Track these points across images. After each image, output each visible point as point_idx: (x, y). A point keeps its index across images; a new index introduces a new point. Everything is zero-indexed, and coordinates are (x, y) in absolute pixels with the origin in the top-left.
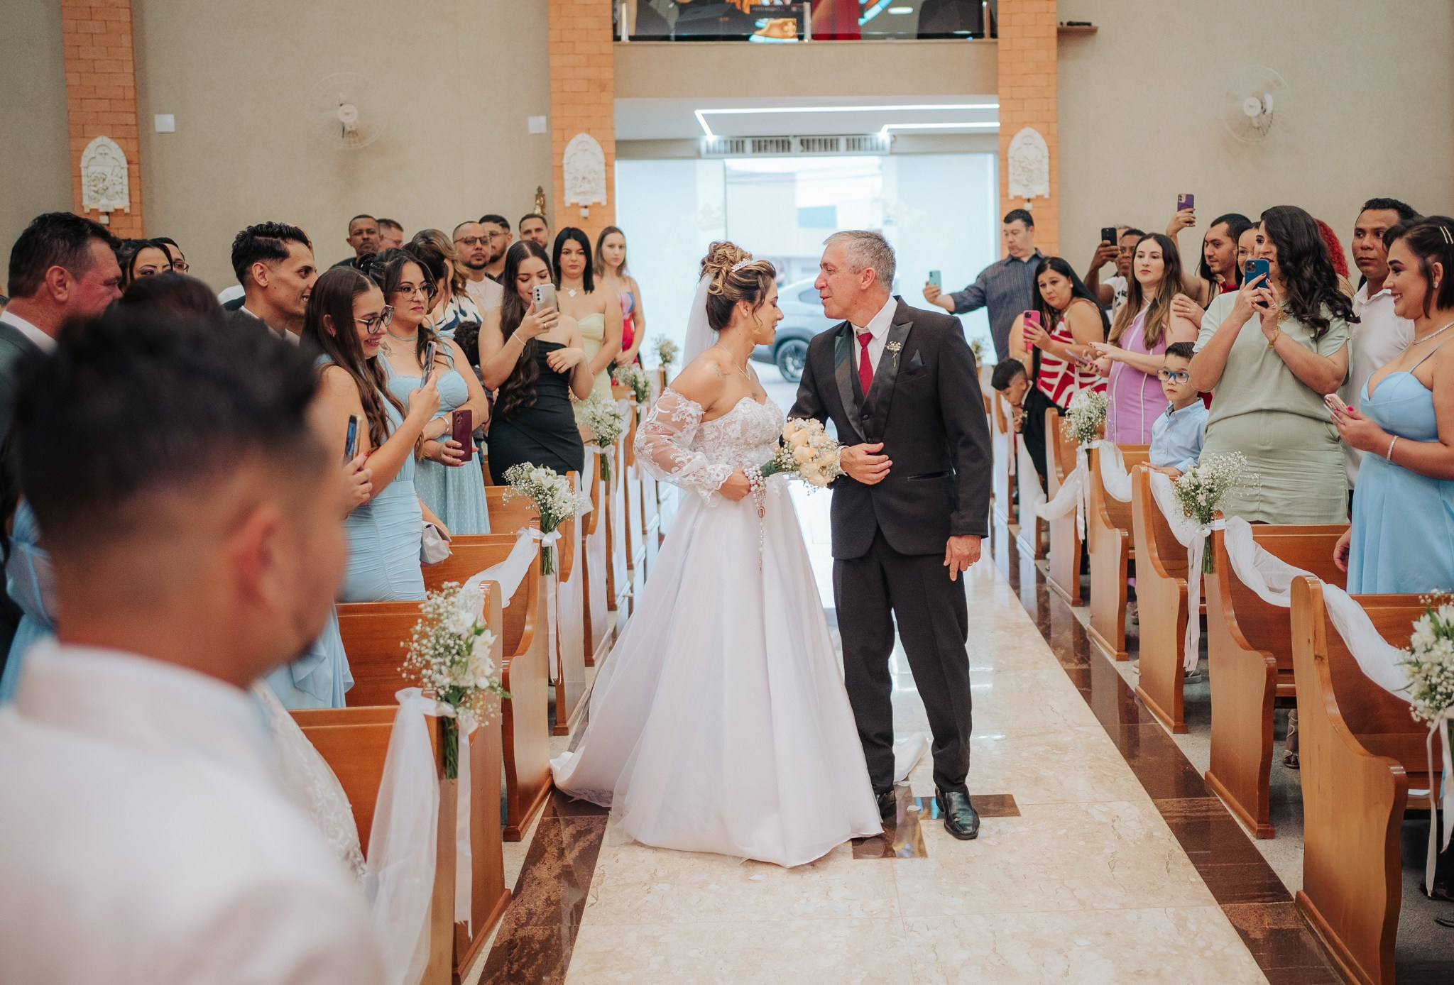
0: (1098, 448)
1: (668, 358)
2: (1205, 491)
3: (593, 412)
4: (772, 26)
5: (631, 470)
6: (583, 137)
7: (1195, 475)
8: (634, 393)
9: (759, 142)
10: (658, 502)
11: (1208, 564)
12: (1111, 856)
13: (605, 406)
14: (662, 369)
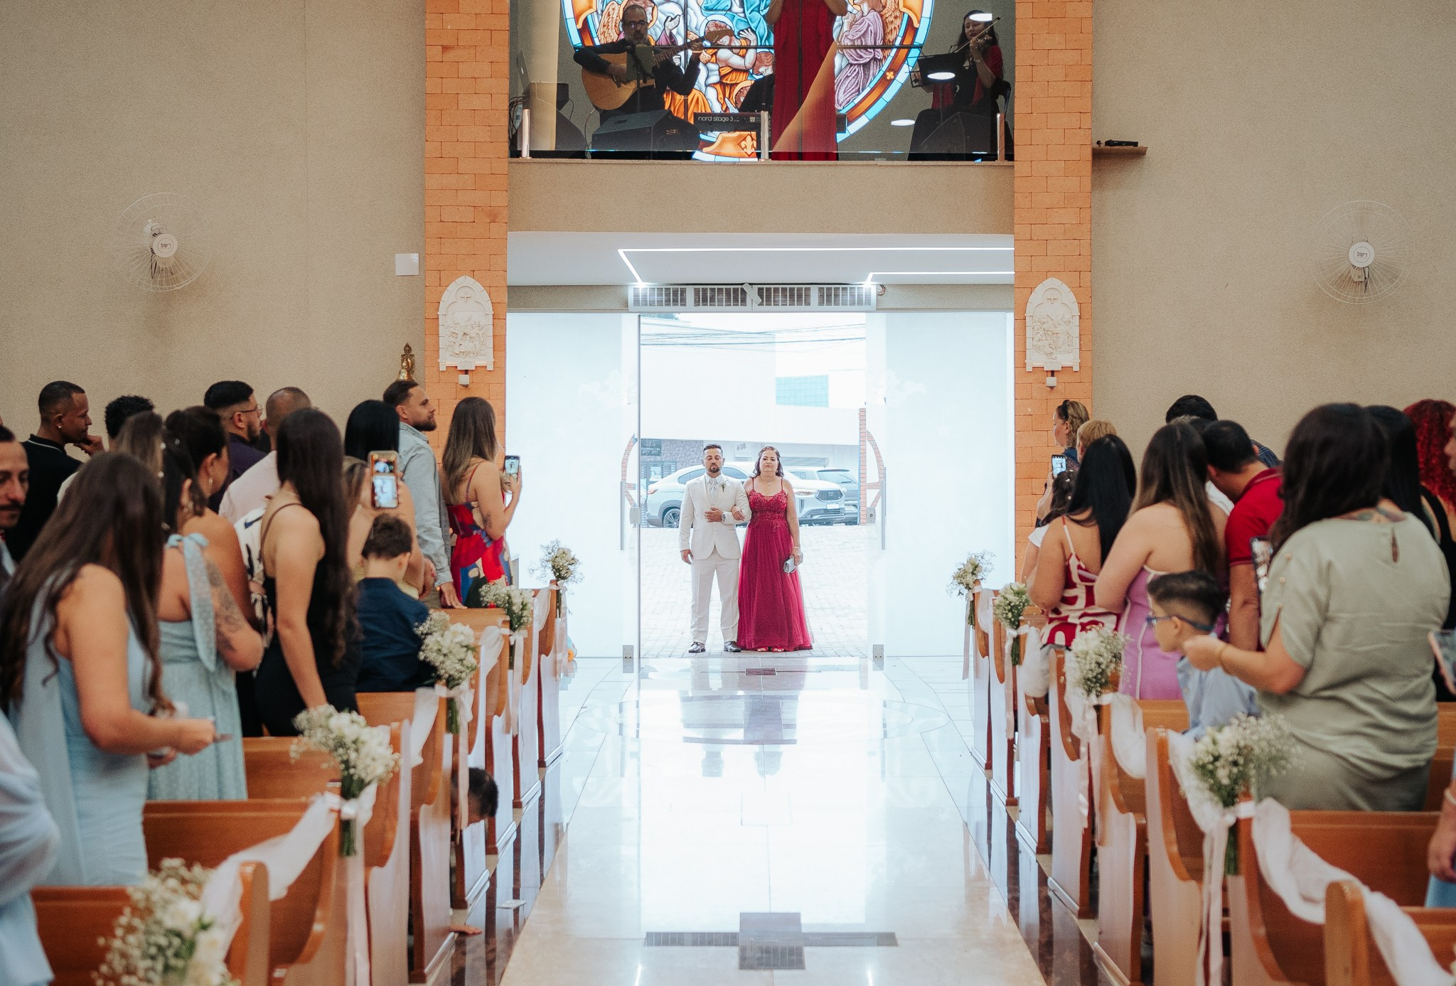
0: (1108, 706)
1: (563, 573)
2: (1228, 765)
3: (438, 642)
4: (724, 141)
5: (498, 722)
6: (465, 280)
7: (1214, 742)
8: (508, 618)
9: (705, 291)
10: (542, 764)
11: (1232, 864)
13: (455, 634)
14: (555, 588)
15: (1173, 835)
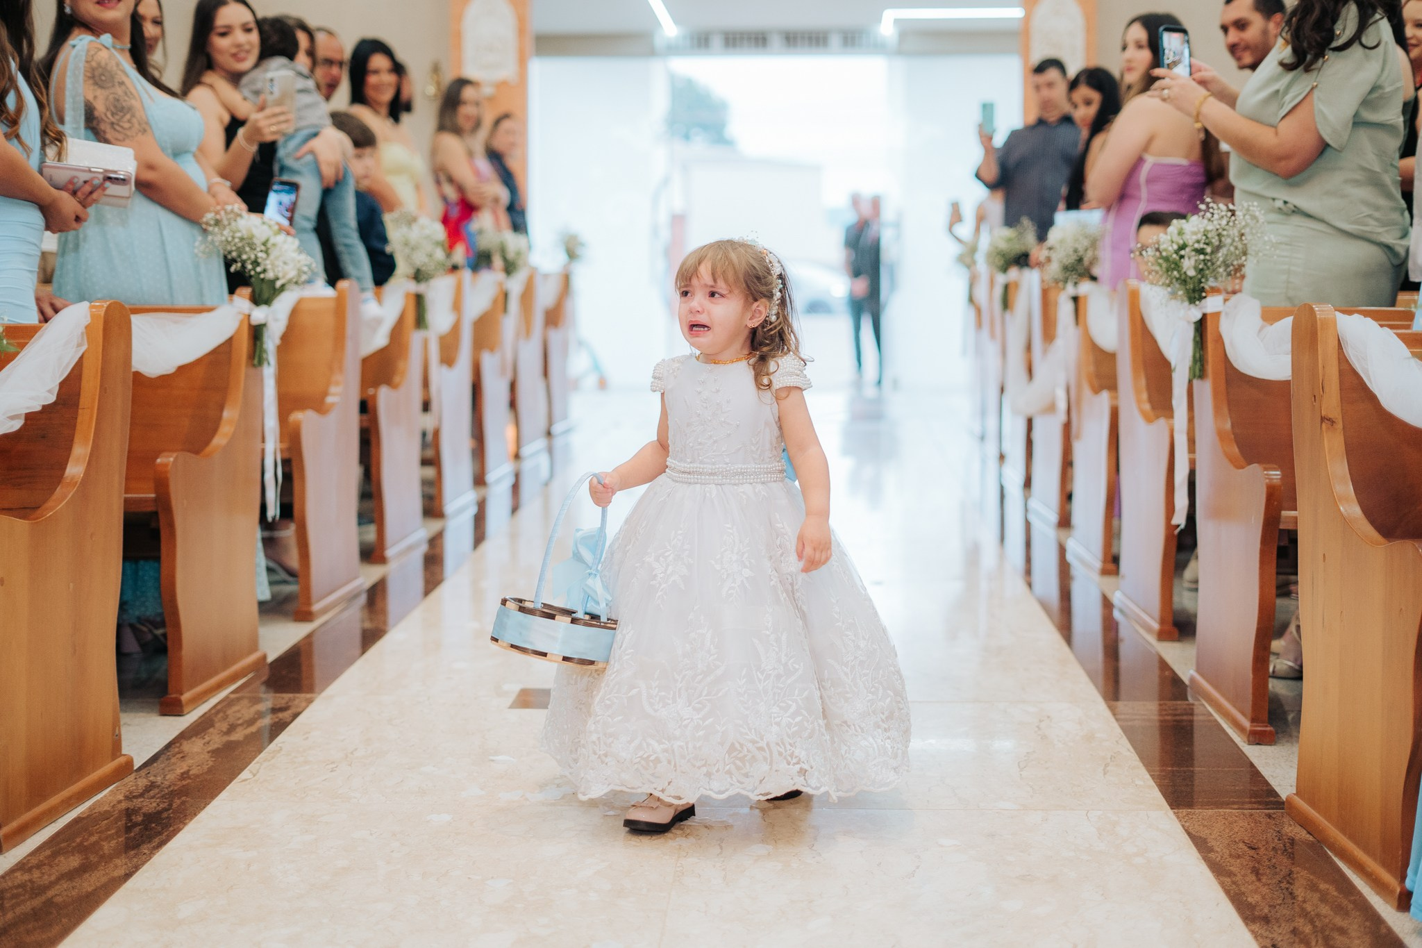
0: (1086, 295)
1: (575, 254)
2: (1193, 253)
5: (489, 360)
7: (1181, 233)
9: (732, 37)
11: (1199, 368)
12: (1025, 756)
14: (565, 269)
15: (1143, 382)
